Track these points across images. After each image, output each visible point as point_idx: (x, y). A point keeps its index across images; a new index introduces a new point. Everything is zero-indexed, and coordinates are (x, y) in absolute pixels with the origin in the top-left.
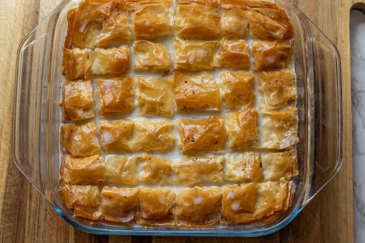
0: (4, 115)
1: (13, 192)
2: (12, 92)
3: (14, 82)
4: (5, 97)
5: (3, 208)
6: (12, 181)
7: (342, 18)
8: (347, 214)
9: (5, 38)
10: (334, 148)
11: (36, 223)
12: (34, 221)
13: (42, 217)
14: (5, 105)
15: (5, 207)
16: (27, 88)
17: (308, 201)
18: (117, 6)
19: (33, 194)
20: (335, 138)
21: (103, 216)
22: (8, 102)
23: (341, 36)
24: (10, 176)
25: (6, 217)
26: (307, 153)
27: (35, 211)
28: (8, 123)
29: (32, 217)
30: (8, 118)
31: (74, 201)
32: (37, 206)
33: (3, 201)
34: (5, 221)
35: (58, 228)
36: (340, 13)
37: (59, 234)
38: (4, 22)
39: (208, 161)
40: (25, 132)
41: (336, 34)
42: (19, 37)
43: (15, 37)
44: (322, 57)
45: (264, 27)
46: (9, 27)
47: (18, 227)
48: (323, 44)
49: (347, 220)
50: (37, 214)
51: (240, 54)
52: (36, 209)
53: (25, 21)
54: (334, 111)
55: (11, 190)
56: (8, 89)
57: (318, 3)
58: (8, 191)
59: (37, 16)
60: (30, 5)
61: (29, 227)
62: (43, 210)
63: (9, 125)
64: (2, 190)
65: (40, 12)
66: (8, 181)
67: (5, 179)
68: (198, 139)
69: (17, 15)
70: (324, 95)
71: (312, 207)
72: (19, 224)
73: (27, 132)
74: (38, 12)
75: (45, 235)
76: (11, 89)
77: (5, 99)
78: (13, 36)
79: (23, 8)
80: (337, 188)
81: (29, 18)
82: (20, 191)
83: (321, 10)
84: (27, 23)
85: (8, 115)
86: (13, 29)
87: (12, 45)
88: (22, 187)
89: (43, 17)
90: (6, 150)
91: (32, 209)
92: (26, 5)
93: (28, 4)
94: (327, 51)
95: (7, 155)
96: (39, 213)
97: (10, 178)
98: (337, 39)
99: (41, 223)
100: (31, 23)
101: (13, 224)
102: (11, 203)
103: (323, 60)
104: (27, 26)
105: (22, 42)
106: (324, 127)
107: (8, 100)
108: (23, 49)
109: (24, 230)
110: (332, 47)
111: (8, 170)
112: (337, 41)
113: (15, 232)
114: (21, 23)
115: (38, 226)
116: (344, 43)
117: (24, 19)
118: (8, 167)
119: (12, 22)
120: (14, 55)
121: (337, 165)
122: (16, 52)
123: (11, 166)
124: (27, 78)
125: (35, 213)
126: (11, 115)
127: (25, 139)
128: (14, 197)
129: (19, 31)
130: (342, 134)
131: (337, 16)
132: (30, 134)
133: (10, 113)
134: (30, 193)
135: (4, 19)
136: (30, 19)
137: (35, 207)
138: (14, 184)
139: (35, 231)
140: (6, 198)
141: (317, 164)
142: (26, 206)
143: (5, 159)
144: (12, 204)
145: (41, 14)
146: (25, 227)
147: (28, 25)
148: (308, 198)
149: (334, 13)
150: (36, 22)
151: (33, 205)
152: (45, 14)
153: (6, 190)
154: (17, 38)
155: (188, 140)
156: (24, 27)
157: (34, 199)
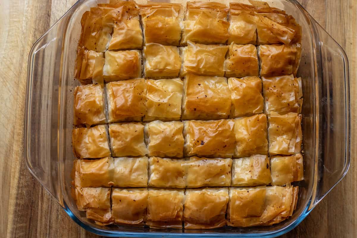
0: (16, 117)
1: (25, 192)
2: (24, 93)
3: (26, 84)
4: (17, 99)
5: (15, 209)
6: (24, 182)
7: (350, 20)
8: (354, 215)
9: (17, 40)
10: (342, 149)
11: (48, 224)
12: (46, 221)
13: (54, 217)
14: (17, 107)
15: (17, 208)
16: (38, 90)
17: (316, 204)
18: (127, 10)
19: (45, 195)
20: (342, 140)
21: (114, 218)
22: (20, 104)
23: (349, 38)
24: (22, 177)
25: (18, 218)
26: (315, 157)
27: (47, 211)
28: (20, 125)
29: (44, 218)
30: (20, 120)
31: (85, 204)
32: (48, 207)
33: (15, 202)
34: (17, 221)
35: (70, 228)
36: (348, 15)
37: (70, 234)
38: (16, 25)
39: (217, 163)
40: (37, 134)
41: (345, 35)
42: (31, 39)
43: (27, 39)
44: (330, 59)
45: (272, 32)
46: (21, 29)
47: (30, 227)
48: (332, 48)
49: (354, 221)
50: (49, 215)
51: (250, 58)
52: (48, 209)
53: (37, 24)
54: (342, 114)
55: (23, 191)
56: (20, 91)
57: (327, 5)
58: (20, 192)
59: (49, 18)
60: (41, 8)
61: (41, 228)
62: (55, 211)
63: (21, 126)
64: (14, 191)
65: (51, 14)
66: (20, 182)
67: (18, 180)
68: (207, 143)
69: (29, 18)
70: (332, 99)
71: (319, 208)
72: (31, 224)
73: (39, 133)
74: (49, 15)
75: (56, 235)
76: (23, 91)
77: (17, 101)
78: (25, 38)
79: (34, 11)
80: (345, 190)
81: (41, 20)
82: (31, 192)
83: (330, 12)
84: (39, 25)
85: (20, 117)
86: (25, 31)
87: (23, 47)
88: (34, 187)
89: (54, 19)
90: (18, 151)
91: (44, 210)
92: (37, 7)
93: (40, 7)
94: (335, 54)
95: (19, 156)
96: (50, 213)
97: (23, 179)
98: (345, 41)
99: (52, 223)
100: (42, 25)
101: (24, 225)
102: (23, 203)
103: (331, 62)
104: (39, 29)
105: (34, 45)
106: (332, 132)
107: (20, 101)
108: (35, 52)
109: (36, 230)
110: (340, 51)
111: (20, 171)
112: (345, 43)
113: (27, 233)
114: (33, 25)
115: (50, 227)
116: (352, 46)
117: (36, 21)
118: (21, 168)
119: (24, 24)
120: (26, 58)
121: (344, 168)
122: (27, 54)
123: (23, 168)
124: (39, 80)
125: (47, 214)
126: (23, 117)
127: (37, 140)
128: (26, 198)
129: (31, 33)
130: (350, 137)
131: (346, 18)
132: (42, 136)
133: (22, 115)
134: (42, 193)
135: (16, 21)
136: (42, 22)
137: (47, 208)
138: (26, 184)
139: (46, 232)
140: (18, 199)
141: (325, 167)
142: (38, 206)
143: (17, 160)
144: (24, 205)
145: (52, 16)
146: (37, 227)
147: (39, 27)
148: (316, 201)
149: (342, 15)
150: (48, 24)
151: (45, 206)
152: (56, 16)
153: (18, 190)
154: (29, 40)
155: (197, 143)
156: (35, 29)
157: (45, 199)
